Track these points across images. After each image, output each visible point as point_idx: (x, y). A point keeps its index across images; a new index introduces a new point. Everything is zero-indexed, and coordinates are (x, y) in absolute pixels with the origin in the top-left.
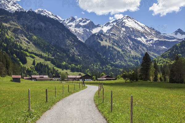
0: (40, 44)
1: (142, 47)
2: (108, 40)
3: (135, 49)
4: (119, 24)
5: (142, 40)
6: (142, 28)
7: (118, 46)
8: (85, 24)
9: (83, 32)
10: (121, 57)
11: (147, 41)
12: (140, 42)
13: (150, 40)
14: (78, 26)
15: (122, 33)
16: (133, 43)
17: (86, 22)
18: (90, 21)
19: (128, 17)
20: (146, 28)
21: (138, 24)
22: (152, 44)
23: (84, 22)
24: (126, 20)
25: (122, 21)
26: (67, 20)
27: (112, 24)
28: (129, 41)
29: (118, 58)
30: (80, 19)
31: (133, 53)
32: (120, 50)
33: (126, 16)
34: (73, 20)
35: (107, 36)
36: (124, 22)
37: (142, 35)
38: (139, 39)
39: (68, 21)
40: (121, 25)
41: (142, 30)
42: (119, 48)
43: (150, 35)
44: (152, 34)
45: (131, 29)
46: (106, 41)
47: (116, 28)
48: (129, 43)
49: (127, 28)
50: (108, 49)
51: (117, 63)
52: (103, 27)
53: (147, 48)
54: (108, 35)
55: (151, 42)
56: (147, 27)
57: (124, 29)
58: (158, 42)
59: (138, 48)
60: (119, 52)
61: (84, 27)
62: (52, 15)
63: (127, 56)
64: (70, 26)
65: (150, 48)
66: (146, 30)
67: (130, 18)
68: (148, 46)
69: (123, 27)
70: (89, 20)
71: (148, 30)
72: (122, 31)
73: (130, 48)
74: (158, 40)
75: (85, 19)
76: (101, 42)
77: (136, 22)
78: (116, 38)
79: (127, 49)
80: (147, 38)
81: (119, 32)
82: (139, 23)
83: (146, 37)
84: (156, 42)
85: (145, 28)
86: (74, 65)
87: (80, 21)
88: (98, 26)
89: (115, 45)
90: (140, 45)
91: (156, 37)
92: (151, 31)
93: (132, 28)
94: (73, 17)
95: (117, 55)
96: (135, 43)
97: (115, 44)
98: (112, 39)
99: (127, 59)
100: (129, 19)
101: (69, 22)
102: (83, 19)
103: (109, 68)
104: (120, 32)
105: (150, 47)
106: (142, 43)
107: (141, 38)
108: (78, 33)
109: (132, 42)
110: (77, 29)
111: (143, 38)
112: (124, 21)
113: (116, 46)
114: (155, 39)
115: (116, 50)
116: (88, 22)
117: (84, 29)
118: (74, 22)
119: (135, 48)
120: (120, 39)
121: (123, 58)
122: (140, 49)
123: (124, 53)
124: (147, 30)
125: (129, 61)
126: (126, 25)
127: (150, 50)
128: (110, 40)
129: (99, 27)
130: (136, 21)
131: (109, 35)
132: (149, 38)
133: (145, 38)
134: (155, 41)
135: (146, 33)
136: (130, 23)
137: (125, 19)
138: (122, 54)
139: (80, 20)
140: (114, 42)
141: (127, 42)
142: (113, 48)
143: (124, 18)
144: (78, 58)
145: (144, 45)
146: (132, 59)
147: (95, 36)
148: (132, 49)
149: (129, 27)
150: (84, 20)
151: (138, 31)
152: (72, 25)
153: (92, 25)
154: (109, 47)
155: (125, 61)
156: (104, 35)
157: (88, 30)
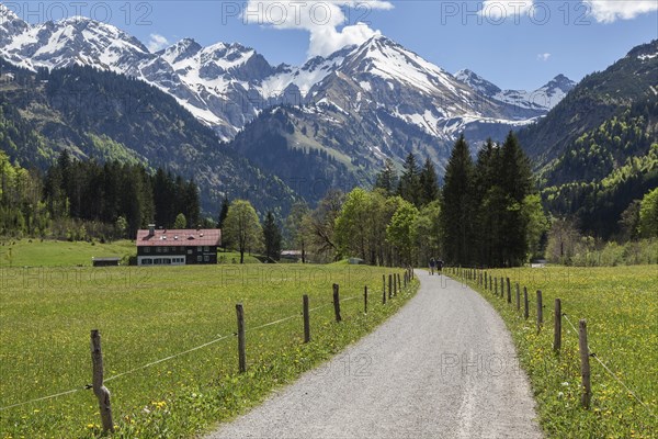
1: (423, 146)
2: (310, 130)
3: (400, 154)
4: (354, 64)
5: (426, 121)
6: (430, 77)
7: (343, 147)
8: (238, 62)
9: (228, 94)
11: (441, 125)
12: (416, 131)
13: (452, 122)
14: (209, 72)
15: (359, 99)
16: (394, 134)
17: (239, 57)
18: (251, 53)
19: (382, 40)
20: (443, 79)
21: (414, 64)
22: (456, 134)
23: (231, 58)
24: (377, 50)
25: (361, 56)
26: (173, 49)
27: (330, 64)
28: (381, 126)
29: (339, 185)
30: (219, 46)
32: (348, 160)
33: (378, 36)
34: (193, 48)
35: (307, 117)
36: (370, 60)
37: (427, 103)
38: (416, 119)
39: (176, 54)
40: (358, 70)
41: (427, 87)
42: (347, 152)
43: (452, 104)
44: (460, 100)
45: (391, 86)
46: (304, 131)
48: (380, 134)
49: (376, 80)
50: (310, 158)
52: (297, 73)
53: (437, 148)
54: (311, 110)
55: (454, 128)
56: (447, 73)
57: (366, 86)
58: (476, 127)
59: (409, 150)
60: (343, 167)
61: (235, 73)
62: (121, 36)
63: (368, 179)
64: (184, 72)
65: (447, 150)
66: (440, 86)
67: (389, 44)
68: (441, 143)
69: (365, 77)
70: (248, 50)
71: (450, 87)
72: (359, 93)
73: (384, 149)
74: (477, 122)
75: (236, 45)
76: (287, 135)
77: (408, 60)
78: (337, 121)
79: (372, 155)
80: (441, 115)
81: (348, 98)
82: (419, 61)
83: (440, 110)
84: (471, 128)
85: (441, 80)
87: (220, 54)
88: (281, 69)
89: (331, 145)
90: (418, 140)
91: (475, 109)
92: (457, 88)
93: (394, 81)
94: (192, 40)
95: (338, 178)
96: (400, 132)
97: (334, 141)
98: (323, 125)
100: (387, 49)
101: (178, 59)
102: (228, 46)
104: (354, 95)
105: (449, 144)
106: (424, 133)
107: (422, 113)
108: (213, 97)
109: (392, 128)
110: (208, 84)
111: (428, 114)
112: (369, 54)
113: (336, 147)
114: (469, 118)
115: (333, 161)
116: (246, 56)
117: (233, 81)
118: (198, 55)
119: (400, 150)
120: (352, 121)
122: (416, 152)
123: (358, 171)
124: (446, 84)
126: (373, 71)
127: (448, 156)
128: (317, 129)
129: (286, 72)
130: (412, 56)
131: (316, 111)
132: (448, 116)
133: (436, 114)
134: (468, 125)
135: (438, 98)
137: (373, 48)
138: (352, 174)
139: (217, 52)
140: (330, 134)
141: (375, 131)
142: (324, 154)
143: (370, 45)
144: (219, 195)
145: (429, 139)
147: (270, 116)
148: (389, 153)
149: (385, 76)
150: (231, 51)
151: (414, 92)
152: (190, 68)
153: (260, 69)
154: (313, 152)
156: (298, 113)
157: (246, 86)
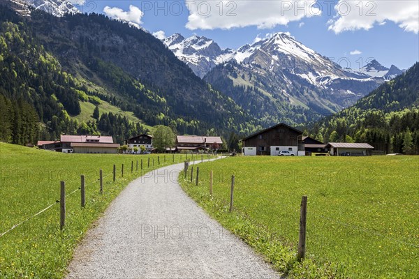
0: (112, 79)
1: (309, 91)
2: (247, 77)
3: (297, 95)
4: (267, 47)
5: (310, 78)
6: (309, 55)
7: (266, 88)
8: (203, 47)
9: (198, 63)
10: (271, 108)
11: (318, 80)
12: (305, 82)
13: (324, 79)
14: (188, 51)
15: (272, 63)
16: (293, 84)
17: (205, 44)
18: (211, 42)
19: (283, 35)
20: (316, 56)
21: (301, 48)
22: (327, 85)
23: (200, 44)
24: (280, 40)
25: (271, 43)
26: (169, 39)
27: (253, 49)
28: (286, 79)
29: (266, 110)
30: (193, 38)
31: (293, 102)
32: (270, 95)
33: (280, 33)
34: (180, 39)
35: (245, 69)
36: (276, 45)
37: (310, 68)
38: (304, 76)
39: (171, 42)
40: (270, 50)
41: (309, 60)
42: (268, 91)
43: (324, 69)
44: (327, 68)
45: (290, 58)
46: (243, 77)
47: (262, 54)
48: (285, 83)
49: (281, 55)
50: (248, 92)
51: (264, 119)
52: (236, 53)
53: (318, 92)
54: (247, 66)
55: (326, 82)
56: (318, 54)
57: (275, 57)
58: (339, 82)
59: (302, 93)
60: (267, 98)
61: (202, 52)
63: (283, 107)
64: (175, 50)
65: (323, 94)
66: (315, 60)
67: (287, 37)
68: (320, 90)
69: (275, 53)
70: (210, 40)
71: (320, 61)
72: (272, 61)
73: (288, 92)
74: (339, 79)
75: (203, 38)
76: (233, 79)
77: (297, 46)
78: (262, 73)
79: (282, 94)
80: (318, 75)
81: (266, 63)
82: (303, 46)
83: (317, 72)
84: (336, 82)
86: (182, 120)
87: (194, 42)
88: (227, 51)
89: (259, 86)
90: (307, 88)
91: (335, 73)
92: (324, 62)
93: (291, 55)
94: (180, 35)
95: (265, 104)
96: (296, 83)
97: (261, 84)
98: (254, 74)
99: (282, 112)
100: (286, 40)
101: (172, 44)
102: (198, 38)
103: (252, 129)
104: (269, 61)
105: (324, 91)
106: (309, 84)
107: (307, 74)
109: (292, 81)
110: (187, 56)
111: (310, 74)
112: (276, 42)
113: (262, 88)
114: (334, 77)
115: (262, 95)
116: (208, 44)
117: (201, 56)
118: (183, 42)
119: (297, 93)
120: (270, 75)
121: (276, 110)
122: (306, 94)
123: (277, 102)
124: (318, 59)
125: (287, 117)
126: (279, 50)
127: (324, 97)
128: (251, 76)
129: (229, 53)
130: (299, 44)
131: (250, 67)
132: (322, 75)
133: (315, 74)
134: (334, 80)
135: (315, 66)
136: (287, 47)
137: (278, 39)
138: (273, 103)
139: (193, 40)
140: (259, 80)
141: (283, 81)
142: (256, 90)
143: (276, 37)
144: (190, 107)
145: (313, 87)
146: (293, 113)
147: (223, 67)
148: (291, 94)
149: (286, 53)
150: (200, 41)
151: (303, 62)
152: (178, 49)
153: (215, 50)
154: (250, 89)
155: (280, 115)
156: (240, 67)
157: (208, 59)
